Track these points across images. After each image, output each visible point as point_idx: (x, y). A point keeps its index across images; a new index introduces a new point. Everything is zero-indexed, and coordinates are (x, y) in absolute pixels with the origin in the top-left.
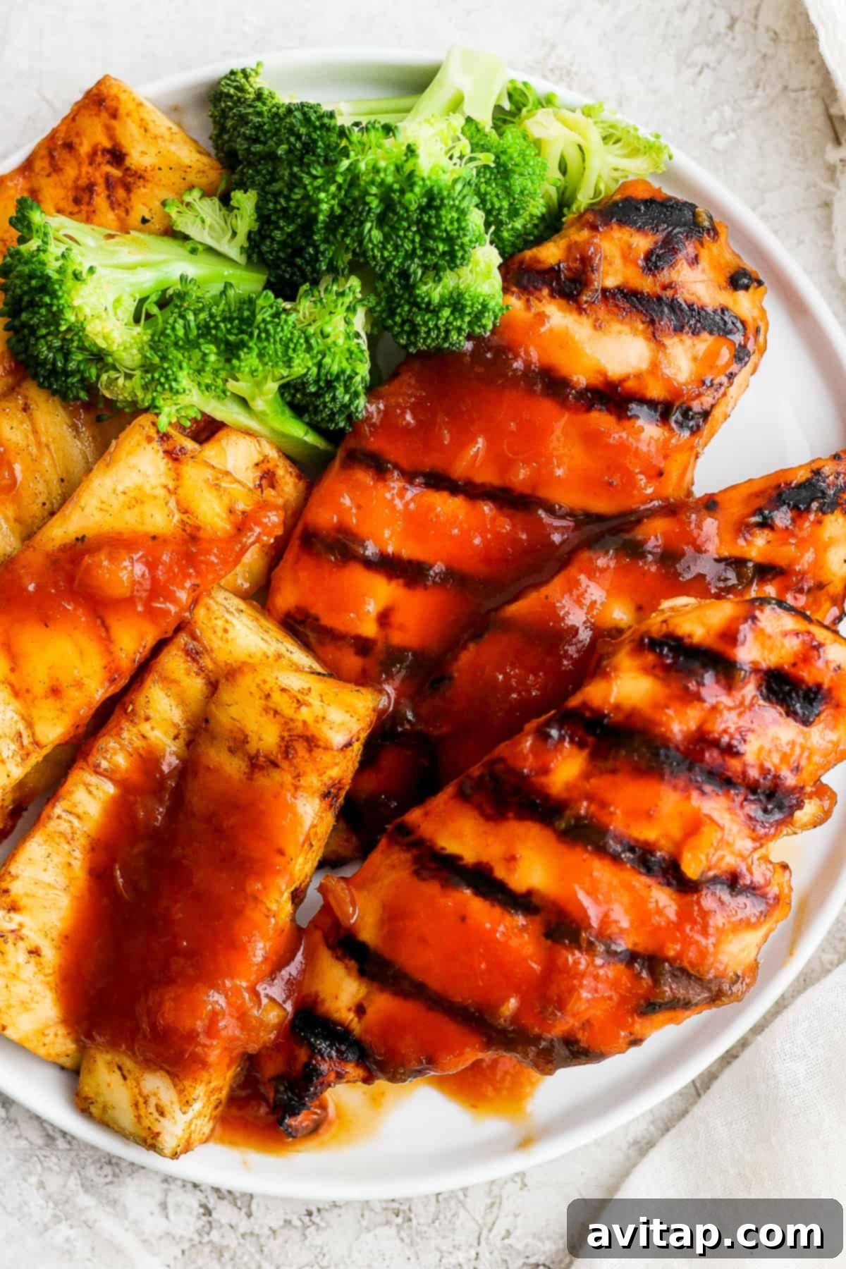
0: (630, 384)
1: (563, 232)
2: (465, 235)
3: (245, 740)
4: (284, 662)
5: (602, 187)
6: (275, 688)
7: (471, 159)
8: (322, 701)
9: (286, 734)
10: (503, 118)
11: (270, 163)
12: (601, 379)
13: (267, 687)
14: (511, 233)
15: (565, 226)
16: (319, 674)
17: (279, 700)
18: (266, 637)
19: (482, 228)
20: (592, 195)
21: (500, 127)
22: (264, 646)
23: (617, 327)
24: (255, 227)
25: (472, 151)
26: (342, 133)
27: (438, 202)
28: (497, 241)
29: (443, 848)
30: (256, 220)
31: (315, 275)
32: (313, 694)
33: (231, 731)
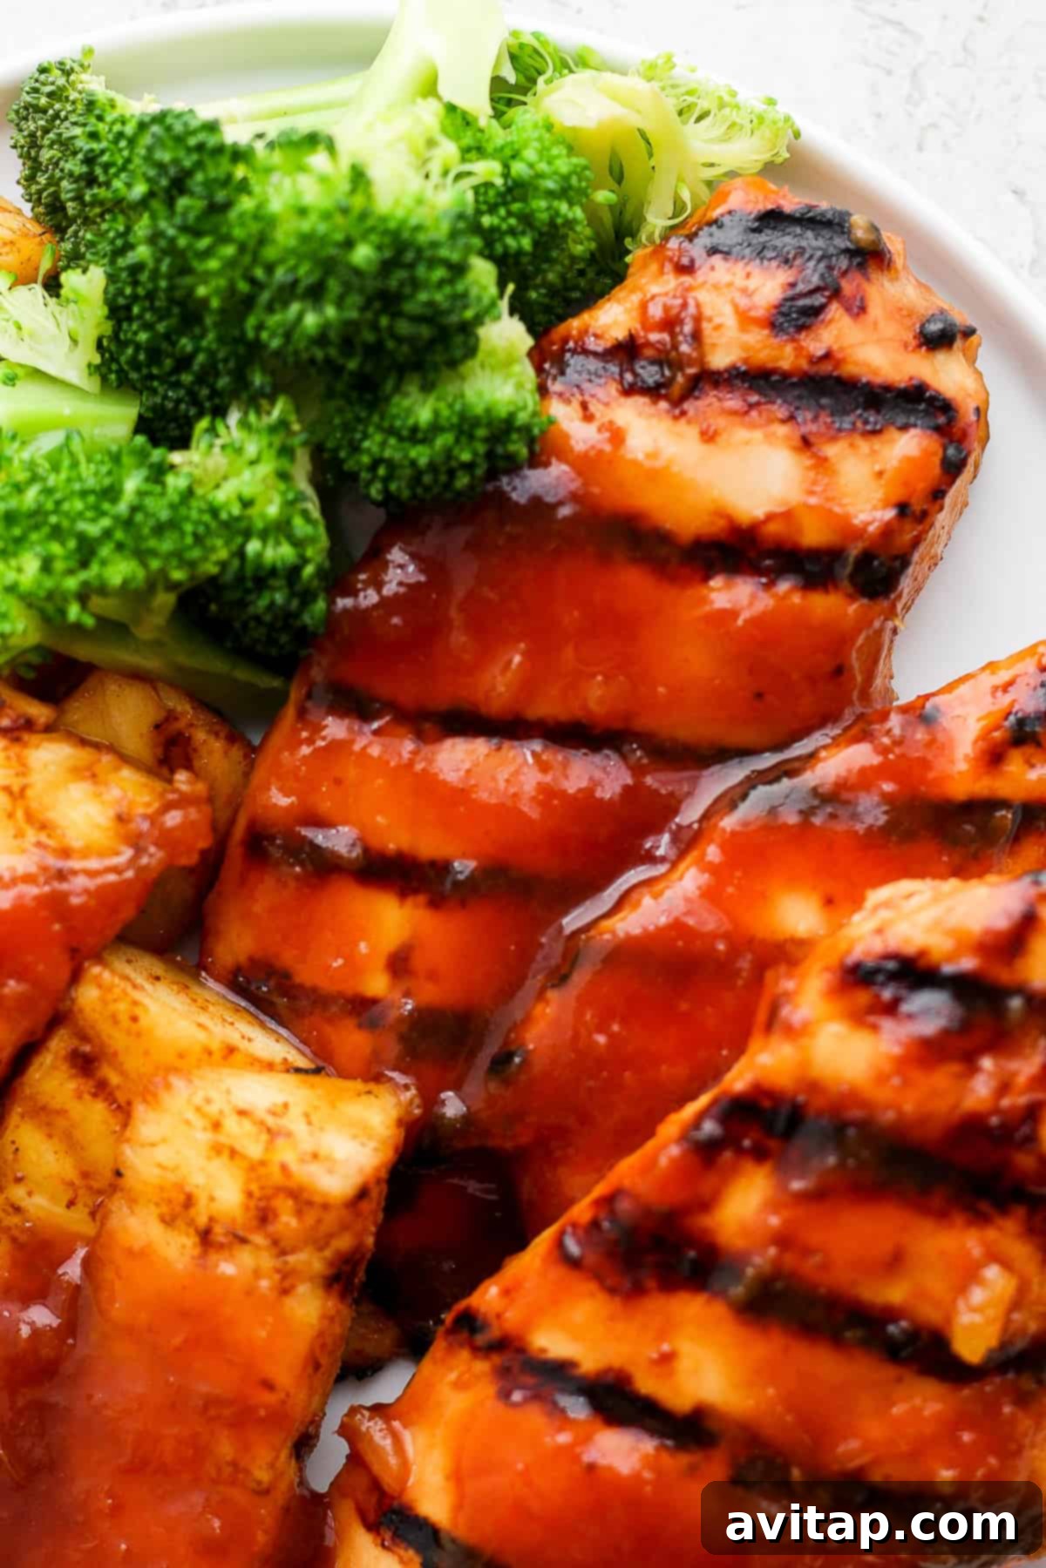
0: (773, 528)
1: (629, 282)
2: (465, 307)
3: (189, 1202)
4: (238, 1057)
5: (686, 195)
6: (227, 1110)
7: (459, 176)
8: (309, 1123)
9: (254, 1187)
10: (505, 96)
11: (121, 218)
12: (722, 523)
13: (213, 1109)
14: (543, 291)
15: (631, 270)
16: (298, 1070)
17: (235, 1129)
18: (204, 1018)
19: (493, 290)
20: (670, 211)
21: (503, 113)
22: (201, 1036)
23: (741, 434)
24: (108, 328)
25: (464, 160)
26: (239, 155)
27: (409, 256)
28: (519, 308)
29: (543, 1350)
30: (109, 318)
31: (217, 401)
32: (296, 1111)
33: (162, 1188)
